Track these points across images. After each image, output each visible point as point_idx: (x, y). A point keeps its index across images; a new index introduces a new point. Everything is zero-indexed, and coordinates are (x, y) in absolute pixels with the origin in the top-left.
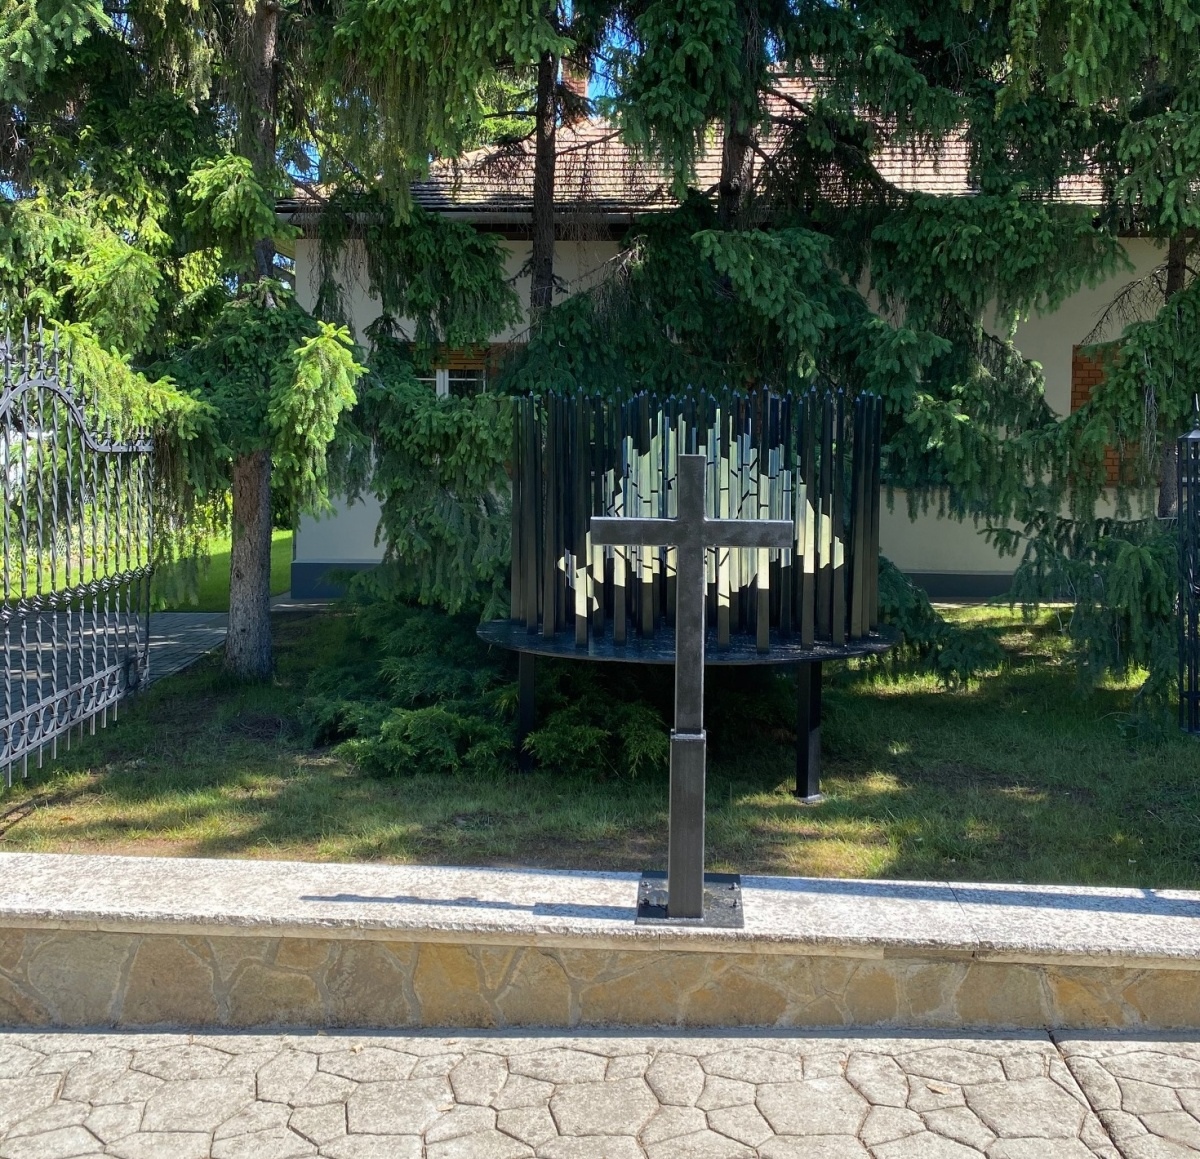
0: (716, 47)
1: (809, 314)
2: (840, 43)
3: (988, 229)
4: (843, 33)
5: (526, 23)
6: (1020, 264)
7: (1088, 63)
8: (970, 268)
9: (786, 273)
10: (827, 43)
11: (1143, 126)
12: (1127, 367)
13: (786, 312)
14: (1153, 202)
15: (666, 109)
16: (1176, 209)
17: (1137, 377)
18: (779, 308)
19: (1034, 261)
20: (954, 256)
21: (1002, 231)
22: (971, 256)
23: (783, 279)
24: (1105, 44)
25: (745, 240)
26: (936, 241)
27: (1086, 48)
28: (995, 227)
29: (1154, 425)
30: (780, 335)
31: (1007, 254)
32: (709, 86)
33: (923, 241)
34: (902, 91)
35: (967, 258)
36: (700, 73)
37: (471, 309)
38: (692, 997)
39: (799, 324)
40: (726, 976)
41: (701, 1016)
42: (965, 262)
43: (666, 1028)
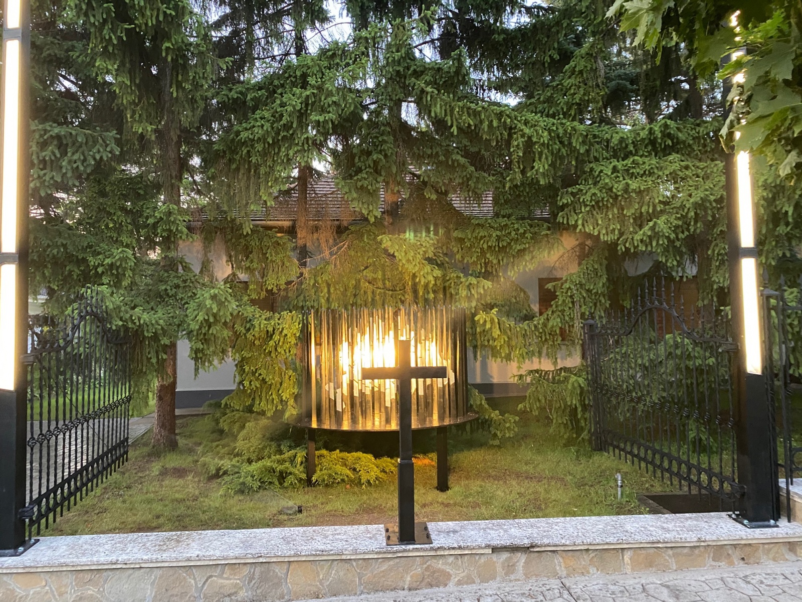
0: (386, 156)
1: (430, 271)
2: (437, 153)
3: (503, 233)
4: (438, 149)
5: (306, 148)
6: (519, 247)
7: (544, 166)
8: (497, 249)
9: (419, 253)
10: (432, 153)
11: (567, 191)
12: (567, 293)
13: (420, 270)
14: (573, 223)
15: (366, 183)
16: (583, 225)
17: (571, 297)
18: (417, 268)
19: (524, 246)
20: (490, 244)
21: (510, 234)
22: (497, 244)
23: (418, 256)
24: (550, 159)
25: (401, 239)
26: (482, 238)
27: (543, 160)
28: (506, 232)
29: (579, 317)
30: (417, 280)
31: (512, 244)
32: (383, 173)
33: (476, 238)
34: (465, 174)
36: (379, 168)
37: (276, 270)
38: (411, 577)
39: (426, 276)
40: (425, 566)
41: (415, 585)
42: (495, 247)
43: (400, 592)
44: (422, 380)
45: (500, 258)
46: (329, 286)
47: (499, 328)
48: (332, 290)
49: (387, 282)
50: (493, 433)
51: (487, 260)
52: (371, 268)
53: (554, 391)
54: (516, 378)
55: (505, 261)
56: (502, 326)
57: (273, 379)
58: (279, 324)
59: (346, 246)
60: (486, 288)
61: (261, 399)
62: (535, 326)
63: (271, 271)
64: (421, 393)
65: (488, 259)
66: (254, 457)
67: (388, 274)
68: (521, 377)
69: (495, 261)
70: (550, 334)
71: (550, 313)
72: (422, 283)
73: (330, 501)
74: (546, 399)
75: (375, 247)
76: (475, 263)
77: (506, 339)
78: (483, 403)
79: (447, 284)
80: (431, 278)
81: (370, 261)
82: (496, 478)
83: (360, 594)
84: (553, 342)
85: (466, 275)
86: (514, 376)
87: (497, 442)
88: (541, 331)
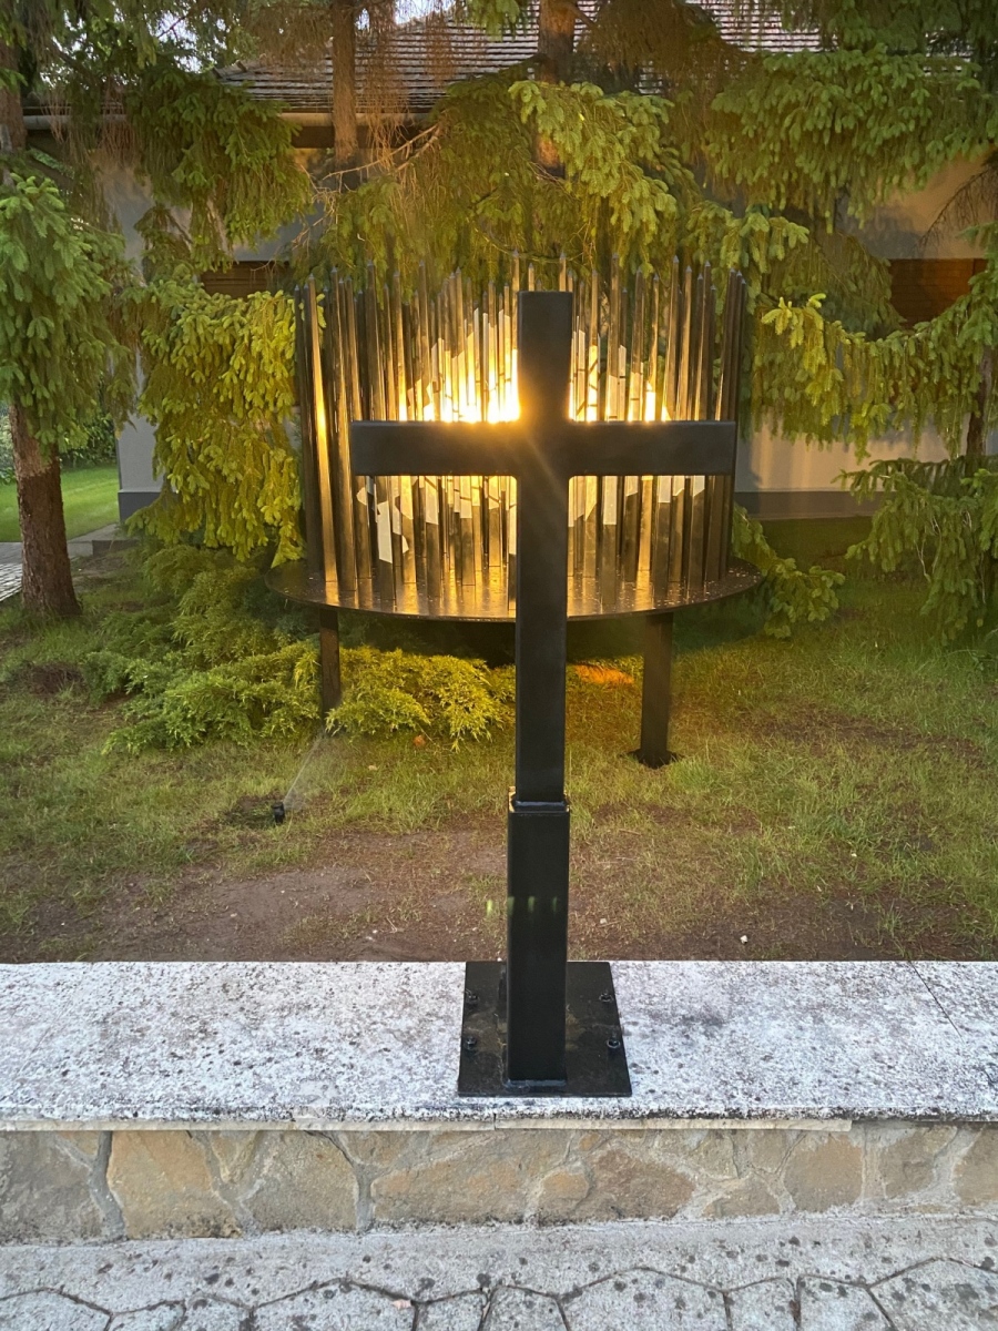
1: (646, 194)
3: (850, 91)
6: (886, 133)
8: (826, 141)
9: (621, 141)
13: (621, 189)
18: (613, 185)
19: (904, 128)
20: (809, 125)
21: (866, 94)
22: (829, 126)
23: (618, 148)
25: (574, 95)
26: (788, 109)
28: (858, 88)
30: (613, 220)
31: (870, 123)
33: (772, 111)
35: (824, 128)
37: (253, 193)
38: (546, 1184)
39: (635, 206)
40: (599, 1154)
41: (560, 1209)
42: (821, 133)
43: (506, 1228)
44: (615, 478)
45: (832, 167)
46: (390, 244)
47: (825, 346)
48: (398, 252)
49: (537, 237)
50: (776, 610)
51: (795, 176)
52: (496, 197)
53: (945, 514)
54: (850, 481)
55: (843, 175)
56: (832, 344)
57: (241, 470)
58: (242, 326)
59: (434, 138)
60: (792, 243)
61: (218, 519)
62: (919, 345)
63: (239, 196)
64: (610, 519)
65: (799, 171)
66: (210, 653)
67: (541, 213)
68: (861, 477)
69: (817, 177)
70: (955, 367)
71: (963, 307)
72: (626, 229)
73: (364, 783)
74: (921, 532)
75: (508, 141)
76: (763, 184)
77: (840, 378)
78: (758, 540)
79: (687, 241)
80: (648, 215)
81: (495, 177)
82: (794, 732)
83: (367, 1230)
84: (959, 388)
85: (740, 214)
86: (846, 476)
87: (785, 631)
88: (932, 356)
